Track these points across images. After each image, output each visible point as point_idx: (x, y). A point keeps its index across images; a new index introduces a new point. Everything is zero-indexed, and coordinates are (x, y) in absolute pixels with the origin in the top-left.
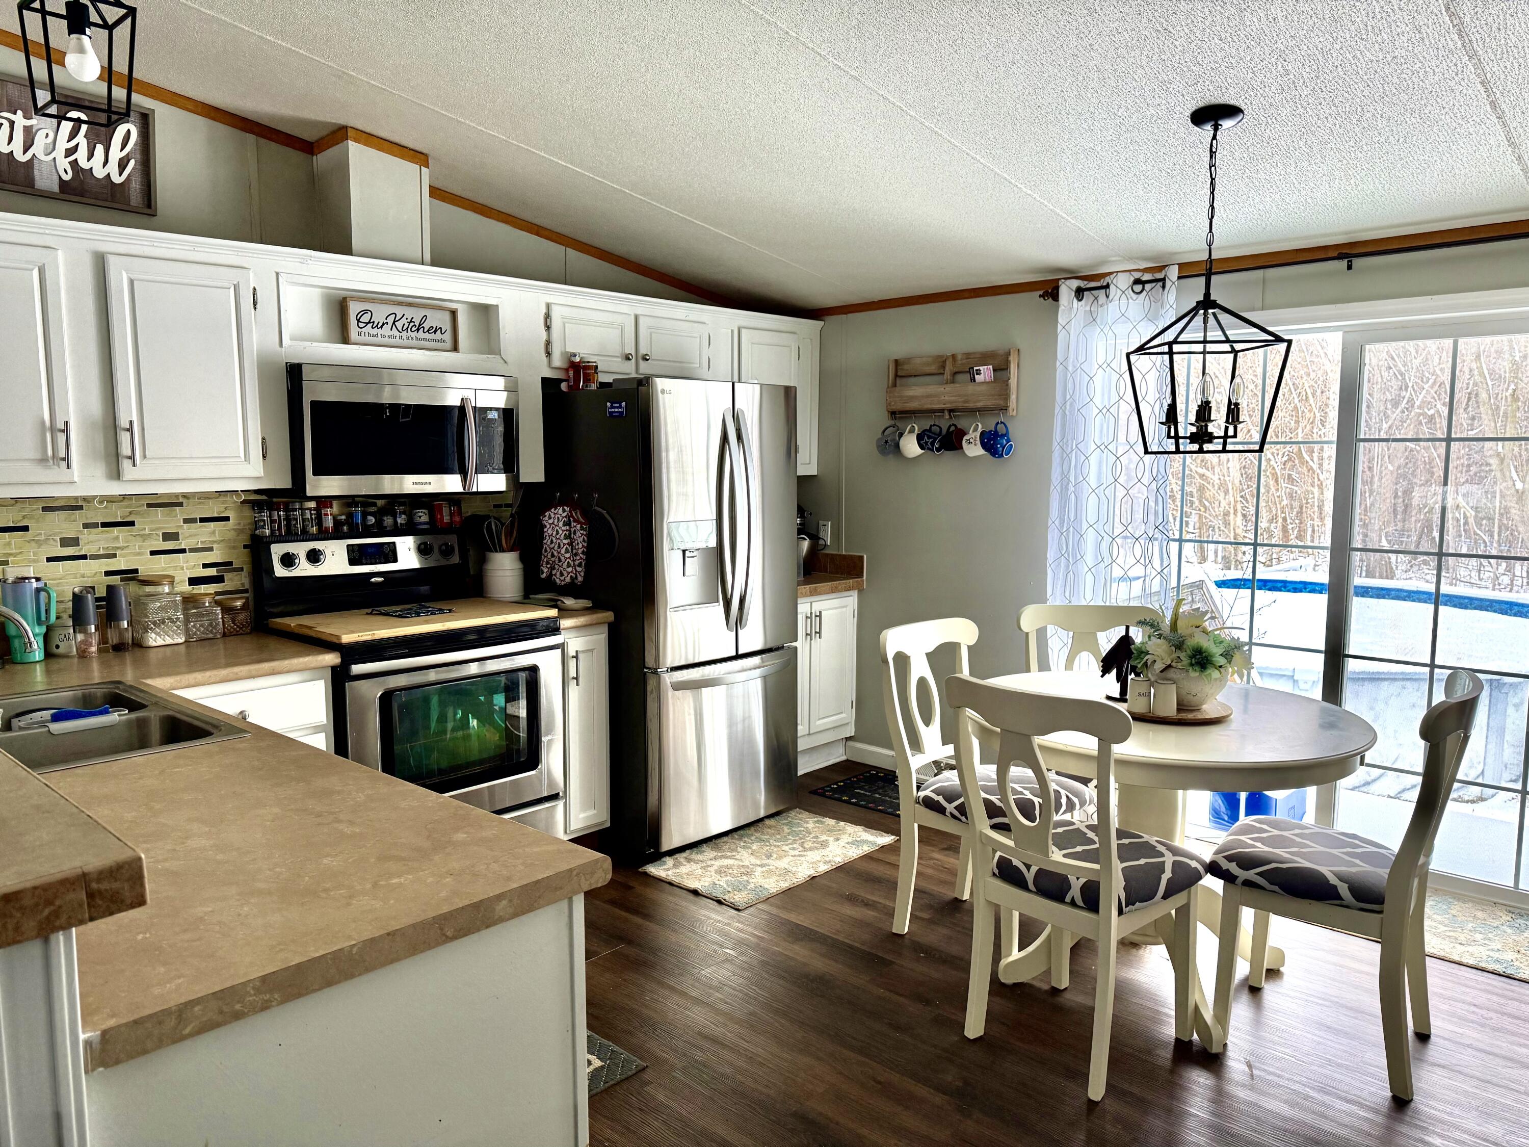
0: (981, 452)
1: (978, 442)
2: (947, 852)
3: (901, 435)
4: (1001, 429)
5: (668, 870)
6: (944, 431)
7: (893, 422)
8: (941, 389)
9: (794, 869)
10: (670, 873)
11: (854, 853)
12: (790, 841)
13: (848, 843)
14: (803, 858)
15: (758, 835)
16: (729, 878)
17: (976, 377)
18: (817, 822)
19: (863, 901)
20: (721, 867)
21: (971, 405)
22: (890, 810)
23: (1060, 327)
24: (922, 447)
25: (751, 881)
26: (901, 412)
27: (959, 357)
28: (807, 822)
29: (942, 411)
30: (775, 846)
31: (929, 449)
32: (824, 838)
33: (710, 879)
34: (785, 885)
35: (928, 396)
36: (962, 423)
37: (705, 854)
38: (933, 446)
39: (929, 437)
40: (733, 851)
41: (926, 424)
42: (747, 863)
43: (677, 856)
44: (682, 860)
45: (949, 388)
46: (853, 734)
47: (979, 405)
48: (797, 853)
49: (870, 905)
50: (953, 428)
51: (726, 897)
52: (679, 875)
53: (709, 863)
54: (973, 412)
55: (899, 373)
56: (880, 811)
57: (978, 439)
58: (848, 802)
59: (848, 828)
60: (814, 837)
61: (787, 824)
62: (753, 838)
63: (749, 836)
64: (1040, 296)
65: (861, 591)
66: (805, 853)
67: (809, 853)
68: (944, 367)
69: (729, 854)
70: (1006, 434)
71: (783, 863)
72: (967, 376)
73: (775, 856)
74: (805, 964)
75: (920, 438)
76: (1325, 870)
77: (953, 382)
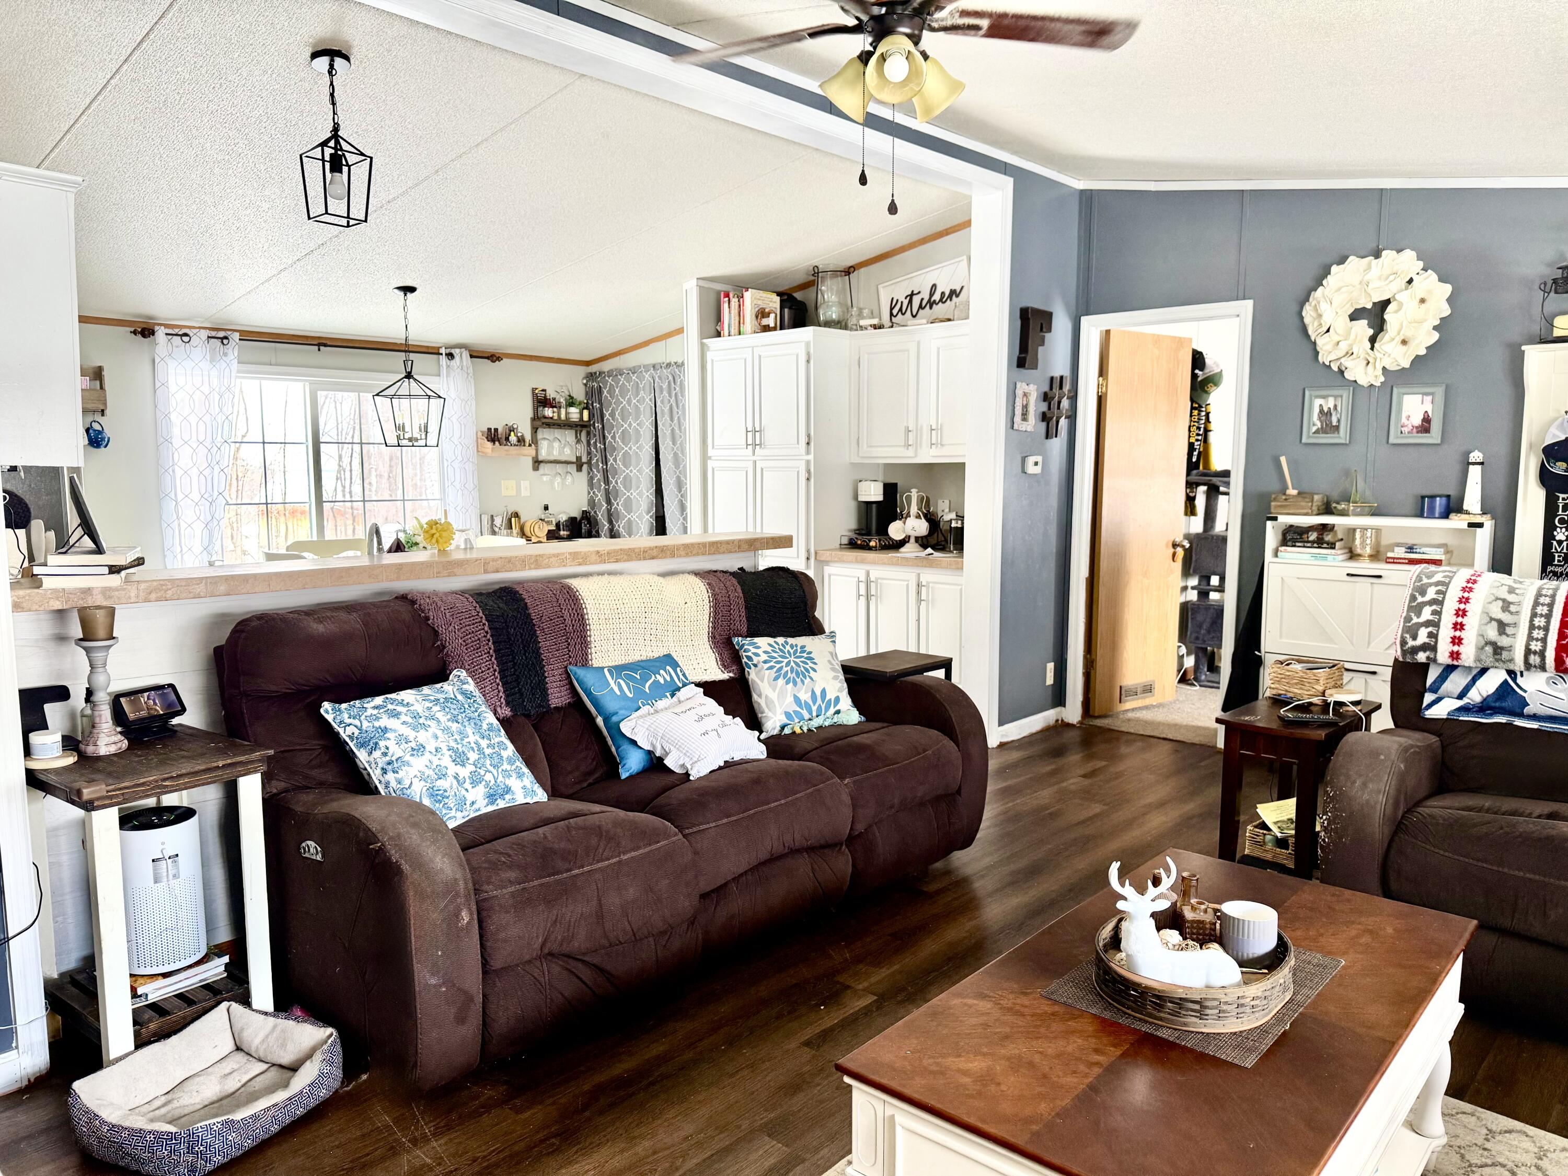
4: (96, 426)
23: (158, 358)
64: (132, 332)
70: (103, 430)
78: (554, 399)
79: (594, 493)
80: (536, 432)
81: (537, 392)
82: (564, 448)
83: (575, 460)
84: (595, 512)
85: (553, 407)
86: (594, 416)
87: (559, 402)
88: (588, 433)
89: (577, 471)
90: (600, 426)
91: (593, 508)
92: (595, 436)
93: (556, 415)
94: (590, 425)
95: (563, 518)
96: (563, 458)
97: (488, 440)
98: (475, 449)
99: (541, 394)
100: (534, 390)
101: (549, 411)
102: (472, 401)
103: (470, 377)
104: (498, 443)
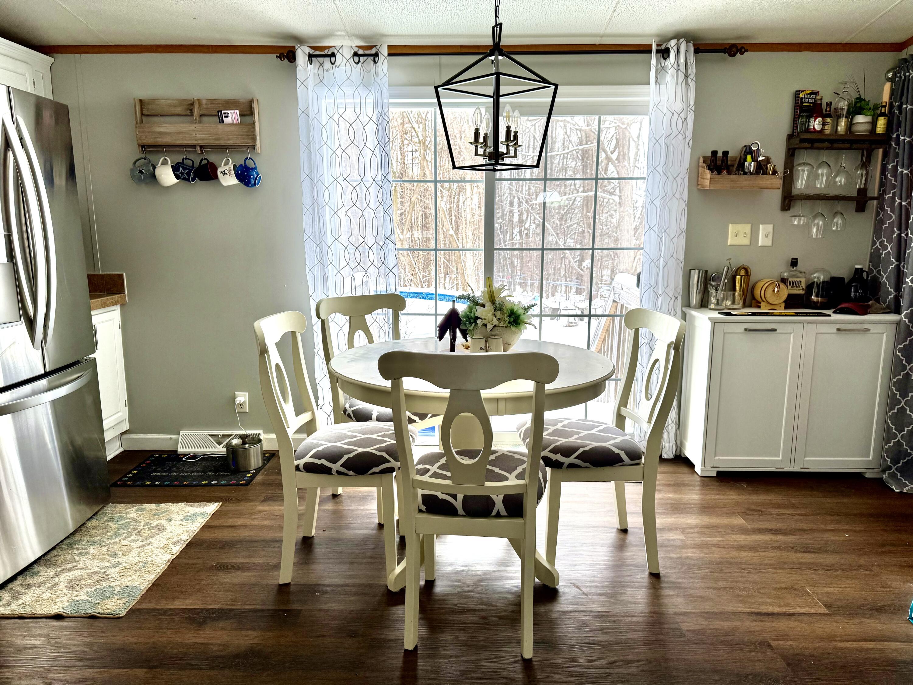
0: (236, 181)
1: (233, 173)
2: (268, 503)
3: (154, 167)
4: (250, 164)
5: (9, 604)
6: (197, 165)
7: (143, 155)
8: (192, 127)
9: (149, 559)
10: (13, 606)
11: (194, 527)
12: (125, 535)
13: (182, 520)
14: (150, 546)
15: (87, 538)
16: (86, 590)
17: (225, 119)
18: (138, 510)
19: (233, 567)
20: (70, 581)
21: (222, 143)
22: (195, 483)
23: (299, 83)
24: (177, 177)
25: (114, 584)
26: (150, 146)
27: (204, 102)
28: (128, 513)
29: (194, 146)
30: (113, 544)
31: (184, 179)
32: (155, 522)
33: (66, 598)
34: (152, 577)
35: (180, 133)
36: (212, 158)
37: (42, 573)
38: (189, 176)
39: (184, 169)
40: (71, 561)
41: (179, 158)
42: (95, 569)
43: (10, 586)
44: (19, 589)
45: (199, 127)
46: (128, 428)
47: (230, 142)
48: (139, 544)
49: (243, 568)
50: (205, 162)
51: (99, 609)
52: (26, 605)
53: (53, 581)
54: (222, 149)
55: (145, 112)
56: (186, 485)
57: (233, 171)
58: (152, 486)
59: (170, 508)
60: (145, 525)
61: (110, 520)
62: (84, 543)
63: (79, 542)
64: (277, 57)
65: (123, 305)
66: (148, 541)
67: (151, 540)
68: (191, 111)
69: (69, 566)
70: (255, 168)
71: (133, 557)
72: (216, 119)
73: (120, 553)
74: (228, 645)
75: (175, 169)
76: (607, 445)
77: (200, 122)
78: (829, 104)
79: (881, 243)
80: (793, 155)
81: (801, 96)
82: (837, 176)
83: (855, 195)
84: (879, 272)
85: (824, 116)
87: (839, 109)
88: (886, 153)
89: (857, 211)
90: (907, 141)
91: (876, 266)
93: (828, 127)
94: (890, 141)
95: (819, 277)
96: (833, 192)
97: (709, 169)
98: (686, 181)
99: (809, 98)
100: (797, 93)
101: (816, 122)
102: (689, 113)
103: (690, 80)
104: (725, 173)
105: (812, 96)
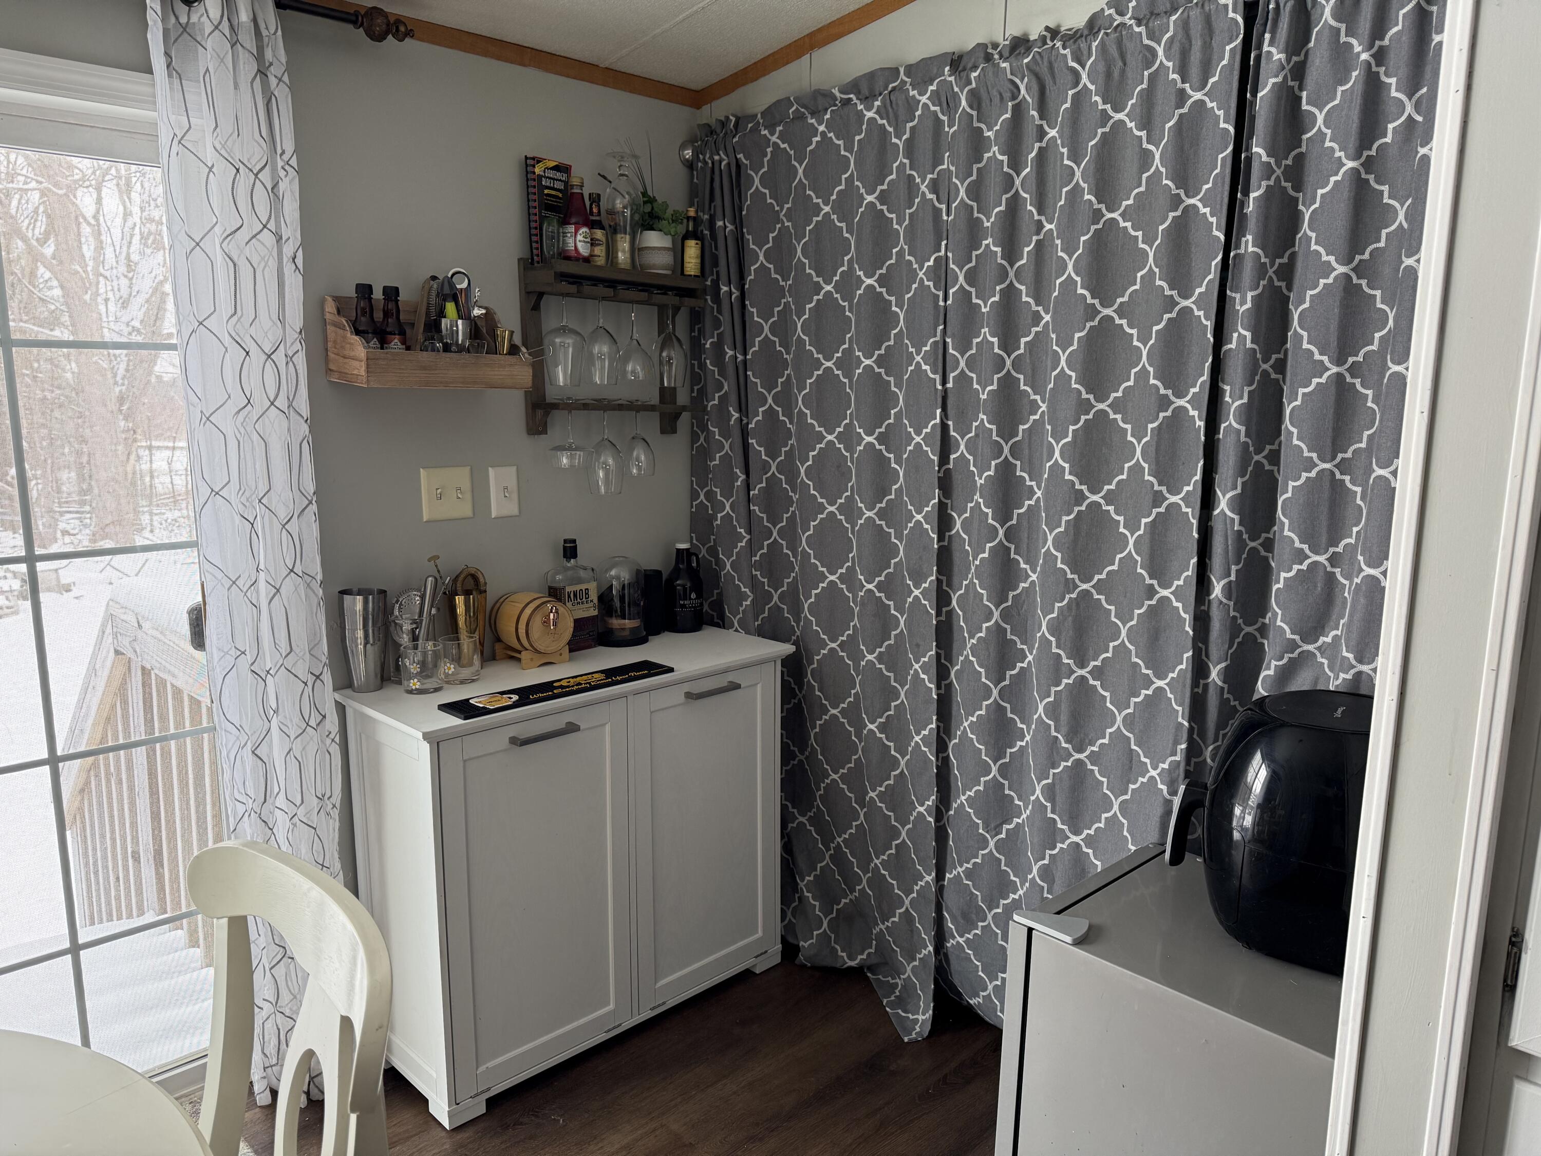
78: (596, 199)
79: (710, 495)
80: (536, 307)
81: (538, 170)
82: (625, 360)
83: (655, 400)
84: (713, 551)
85: (593, 225)
86: (716, 263)
87: (611, 212)
88: (696, 317)
89: (663, 432)
90: (736, 294)
91: (705, 541)
92: (717, 324)
93: (600, 251)
94: (705, 291)
95: (619, 575)
96: (623, 394)
97: (358, 332)
98: (301, 360)
99: (554, 179)
100: (529, 163)
101: (579, 237)
102: (282, 173)
103: (273, 81)
104: (396, 343)
105: (558, 175)
